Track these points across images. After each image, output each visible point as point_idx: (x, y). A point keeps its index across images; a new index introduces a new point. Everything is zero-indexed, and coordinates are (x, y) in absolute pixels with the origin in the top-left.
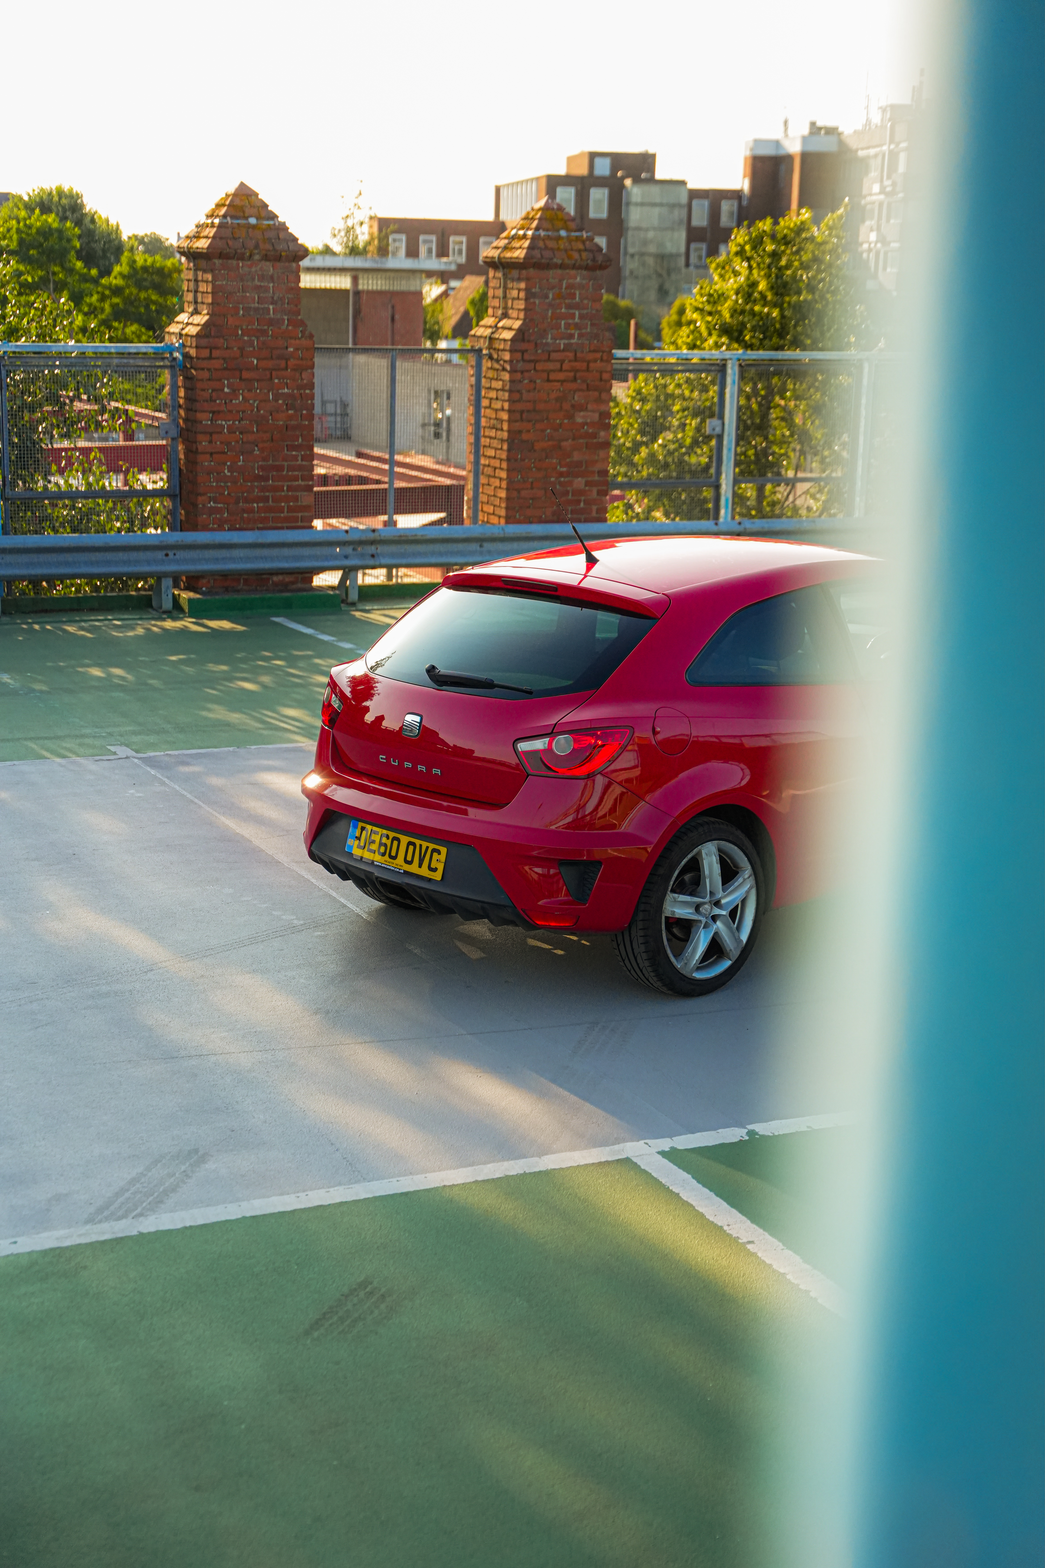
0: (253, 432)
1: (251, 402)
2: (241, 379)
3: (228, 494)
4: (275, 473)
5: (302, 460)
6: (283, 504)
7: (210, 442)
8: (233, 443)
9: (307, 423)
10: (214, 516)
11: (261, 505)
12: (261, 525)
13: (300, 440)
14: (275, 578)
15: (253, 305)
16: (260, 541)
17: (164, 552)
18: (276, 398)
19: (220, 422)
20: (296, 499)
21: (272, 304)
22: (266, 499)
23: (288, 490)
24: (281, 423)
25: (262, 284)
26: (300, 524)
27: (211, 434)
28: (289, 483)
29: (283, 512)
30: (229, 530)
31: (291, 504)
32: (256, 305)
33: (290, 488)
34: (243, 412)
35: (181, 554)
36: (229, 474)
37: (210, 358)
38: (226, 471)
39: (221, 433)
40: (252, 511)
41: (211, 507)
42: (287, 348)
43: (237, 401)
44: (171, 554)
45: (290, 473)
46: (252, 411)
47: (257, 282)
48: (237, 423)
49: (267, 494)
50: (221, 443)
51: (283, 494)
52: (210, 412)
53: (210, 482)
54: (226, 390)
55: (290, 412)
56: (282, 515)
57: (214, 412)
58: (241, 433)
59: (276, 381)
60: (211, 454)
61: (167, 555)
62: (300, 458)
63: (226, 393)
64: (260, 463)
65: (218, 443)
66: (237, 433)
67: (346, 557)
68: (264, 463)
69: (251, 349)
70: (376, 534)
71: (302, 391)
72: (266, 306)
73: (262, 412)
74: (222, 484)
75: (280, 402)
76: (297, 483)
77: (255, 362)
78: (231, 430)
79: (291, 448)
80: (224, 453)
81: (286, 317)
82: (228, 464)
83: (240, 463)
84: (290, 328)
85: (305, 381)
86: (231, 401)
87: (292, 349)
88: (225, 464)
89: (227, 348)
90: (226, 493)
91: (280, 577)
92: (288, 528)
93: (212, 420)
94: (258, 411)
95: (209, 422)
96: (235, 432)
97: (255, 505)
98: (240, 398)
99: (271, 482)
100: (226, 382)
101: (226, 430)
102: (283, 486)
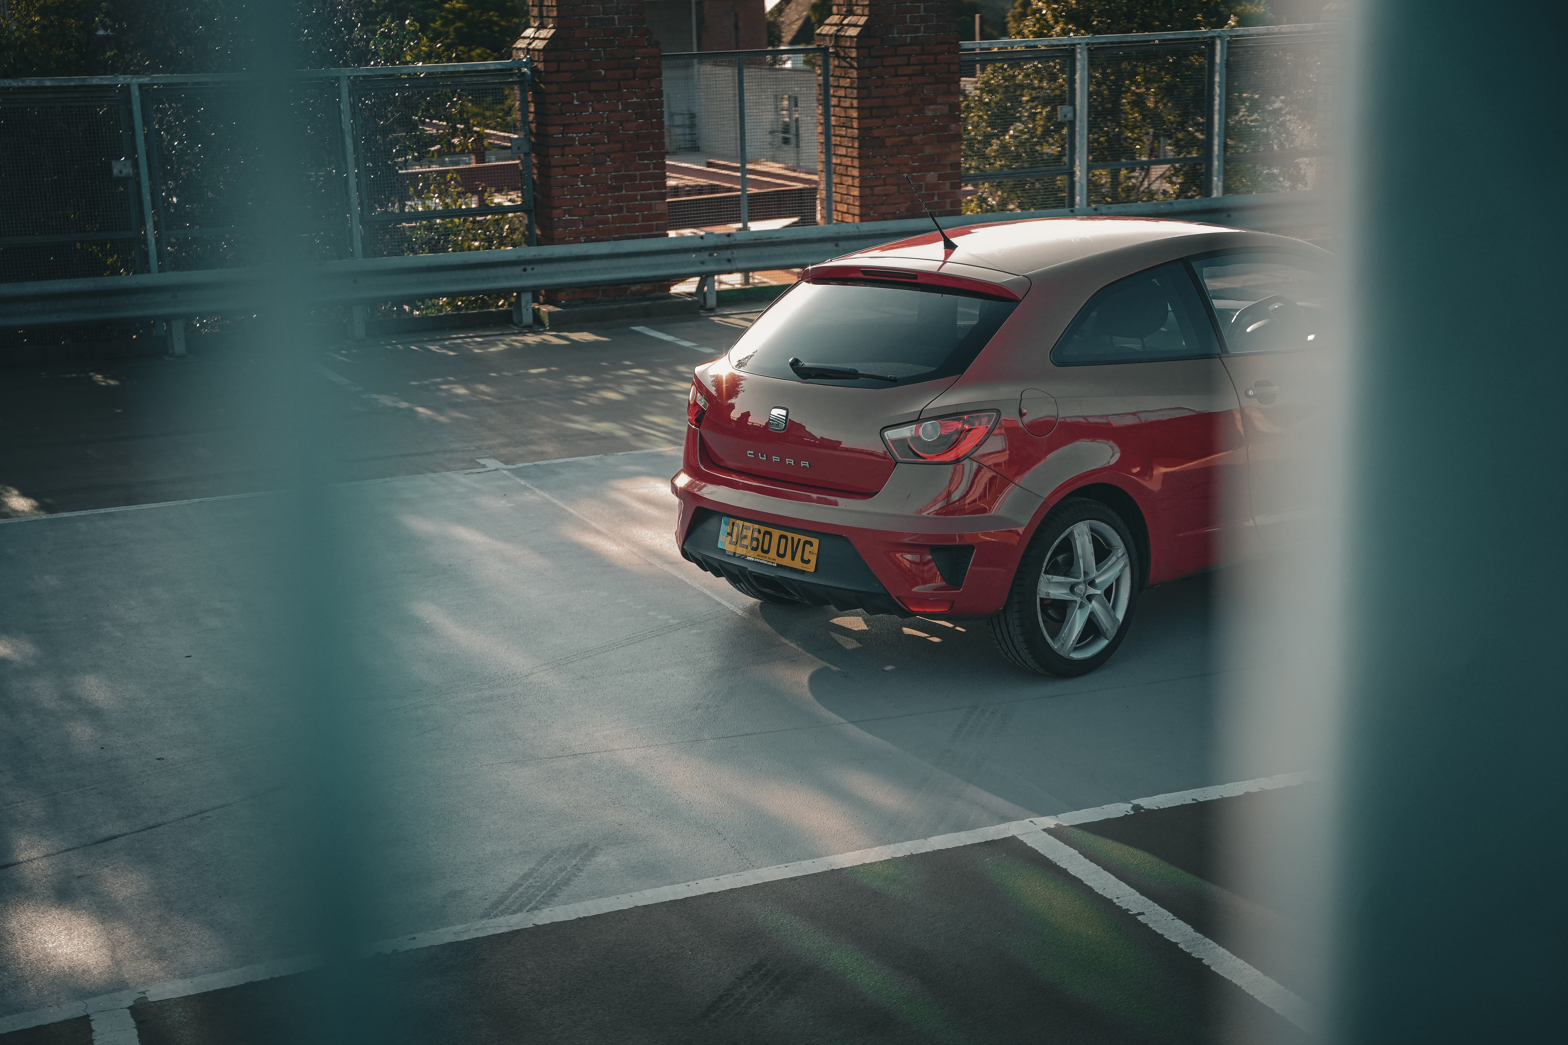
0: (605, 143)
1: (601, 113)
2: (589, 91)
3: (582, 206)
4: (627, 183)
5: (654, 168)
6: (637, 213)
7: (562, 155)
8: (585, 155)
9: (657, 132)
10: (569, 229)
11: (615, 215)
12: (616, 236)
13: (651, 148)
14: (633, 288)
15: (598, 16)
16: (617, 250)
17: (522, 267)
18: (626, 107)
19: (571, 135)
20: (650, 208)
21: (616, 14)
22: (620, 209)
23: (642, 200)
24: (632, 132)
26: (655, 232)
27: (563, 147)
28: (643, 192)
29: (638, 222)
30: (585, 242)
31: (645, 213)
32: (601, 16)
33: (643, 197)
34: (594, 123)
35: (539, 269)
36: (582, 186)
37: (558, 71)
38: (579, 183)
39: (572, 145)
40: (606, 222)
41: (567, 220)
42: (634, 57)
43: (587, 113)
44: (529, 268)
45: (643, 182)
46: (602, 122)
48: (588, 134)
49: (621, 204)
50: (573, 155)
51: (637, 203)
52: (561, 125)
53: (564, 195)
54: (576, 102)
55: (640, 121)
56: (637, 224)
57: (564, 125)
58: (592, 145)
59: (625, 91)
60: (564, 167)
61: (525, 270)
62: (651, 166)
63: (576, 105)
64: (613, 174)
65: (570, 156)
66: (589, 145)
67: (703, 263)
68: (616, 174)
69: (598, 60)
70: (732, 238)
71: (651, 100)
72: (611, 16)
73: (612, 122)
74: (576, 197)
75: (630, 111)
76: (650, 191)
77: (603, 72)
78: (583, 143)
79: (643, 157)
80: (576, 165)
81: (631, 27)
82: (581, 176)
83: (592, 175)
84: (636, 37)
85: (653, 90)
86: (581, 113)
87: (638, 58)
88: (578, 176)
89: (575, 60)
90: (580, 205)
91: (638, 287)
92: (644, 237)
93: (562, 134)
94: (608, 121)
95: (560, 136)
96: (587, 144)
97: (610, 216)
98: (591, 110)
99: (624, 192)
100: (575, 95)
101: (577, 143)
102: (637, 195)
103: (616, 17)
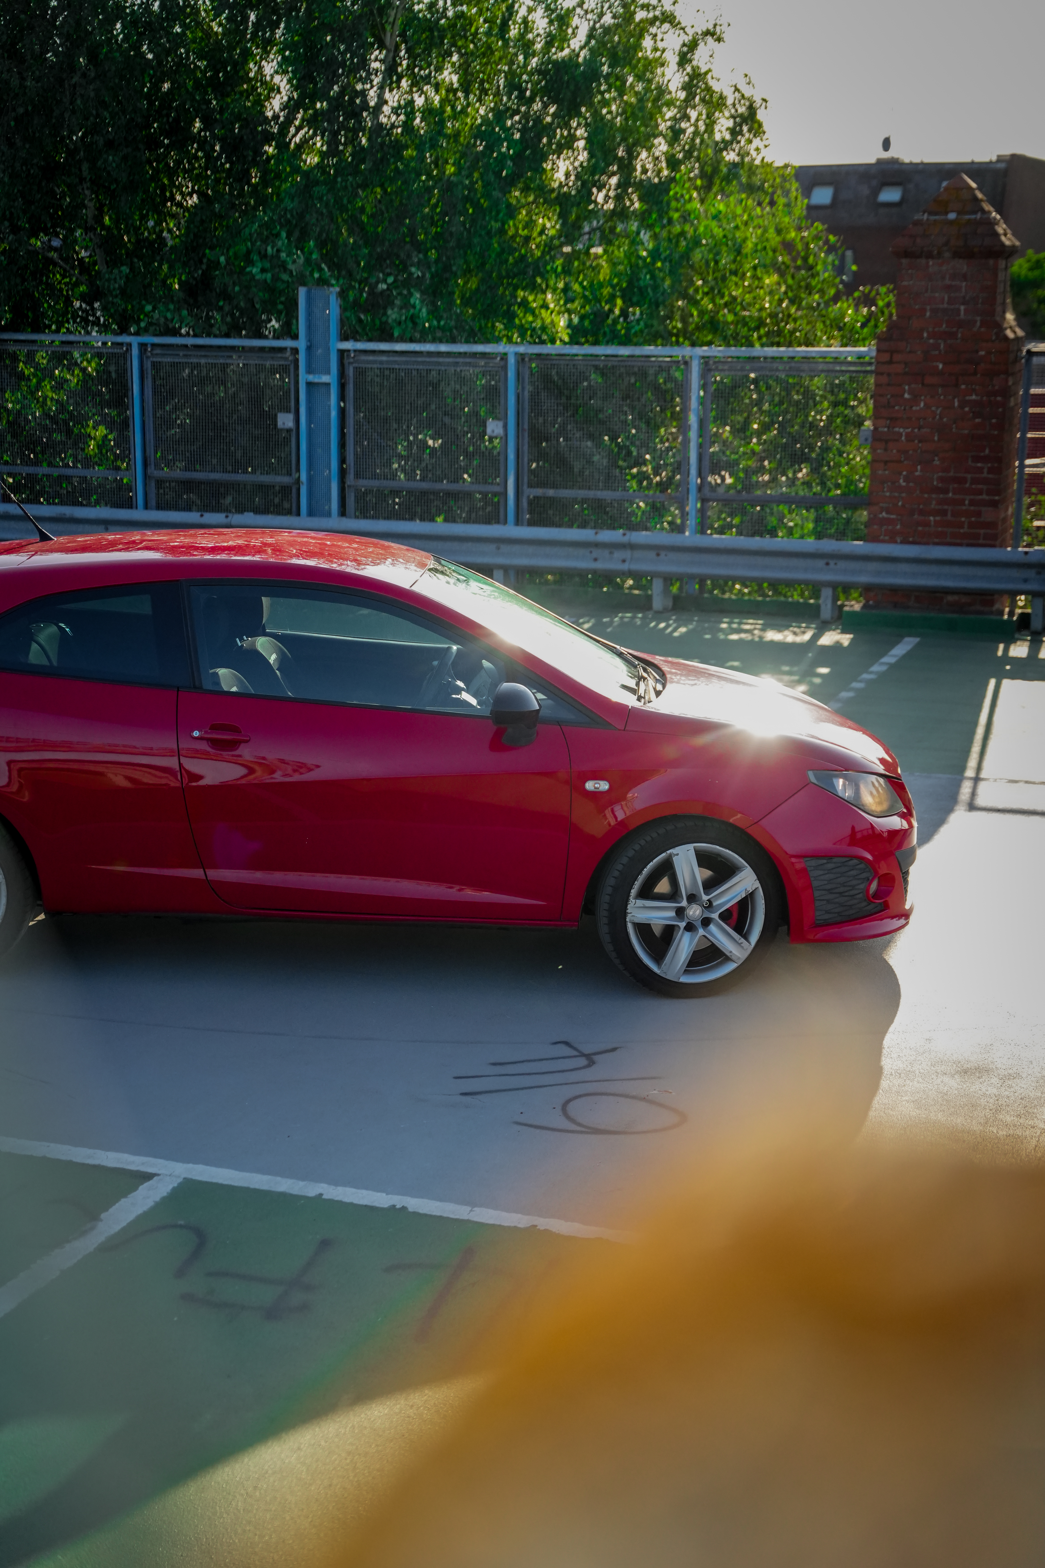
0: (934, 441)
1: (933, 408)
2: (923, 384)
3: (903, 506)
4: (956, 486)
5: (989, 473)
6: (963, 519)
7: (886, 450)
8: (911, 452)
9: (996, 433)
10: (885, 527)
11: (938, 518)
12: (937, 540)
13: (987, 451)
14: (950, 598)
15: (941, 306)
17: (825, 561)
18: (962, 405)
19: (897, 429)
20: (979, 514)
21: (963, 304)
22: (944, 513)
23: (970, 504)
24: (966, 432)
25: (954, 283)
26: (981, 541)
27: (887, 442)
28: (972, 497)
29: (963, 528)
30: (902, 542)
31: (973, 519)
32: (945, 306)
33: (972, 502)
34: (925, 419)
35: (842, 564)
36: (904, 484)
37: (891, 362)
38: (901, 481)
39: (897, 440)
40: (927, 524)
41: (882, 517)
42: (977, 352)
43: (918, 408)
44: (832, 562)
45: (974, 486)
46: (934, 418)
47: (947, 282)
48: (916, 430)
49: (946, 507)
50: (898, 451)
51: (964, 508)
52: (887, 418)
53: (883, 491)
54: (906, 396)
55: (977, 420)
56: (962, 531)
57: (891, 419)
58: (920, 441)
59: (963, 387)
60: (886, 462)
61: (827, 564)
62: (985, 470)
63: (906, 399)
64: (940, 474)
65: (895, 451)
66: (916, 441)
67: (1026, 581)
68: (944, 474)
69: (937, 352)
71: (992, 398)
72: (957, 306)
73: (945, 420)
74: (896, 494)
75: (967, 409)
76: (980, 497)
77: (941, 366)
78: (910, 439)
79: (977, 459)
80: (899, 462)
81: (978, 319)
82: (904, 473)
83: (917, 474)
84: (983, 330)
85: (997, 388)
86: (911, 407)
87: (982, 353)
88: (900, 473)
89: (910, 352)
90: (900, 504)
91: (956, 597)
92: (969, 545)
93: (888, 428)
94: (941, 418)
95: (886, 429)
96: (913, 441)
97: (932, 518)
98: (922, 404)
99: (950, 495)
100: (907, 387)
101: (903, 438)
102: (964, 500)
103: (962, 308)
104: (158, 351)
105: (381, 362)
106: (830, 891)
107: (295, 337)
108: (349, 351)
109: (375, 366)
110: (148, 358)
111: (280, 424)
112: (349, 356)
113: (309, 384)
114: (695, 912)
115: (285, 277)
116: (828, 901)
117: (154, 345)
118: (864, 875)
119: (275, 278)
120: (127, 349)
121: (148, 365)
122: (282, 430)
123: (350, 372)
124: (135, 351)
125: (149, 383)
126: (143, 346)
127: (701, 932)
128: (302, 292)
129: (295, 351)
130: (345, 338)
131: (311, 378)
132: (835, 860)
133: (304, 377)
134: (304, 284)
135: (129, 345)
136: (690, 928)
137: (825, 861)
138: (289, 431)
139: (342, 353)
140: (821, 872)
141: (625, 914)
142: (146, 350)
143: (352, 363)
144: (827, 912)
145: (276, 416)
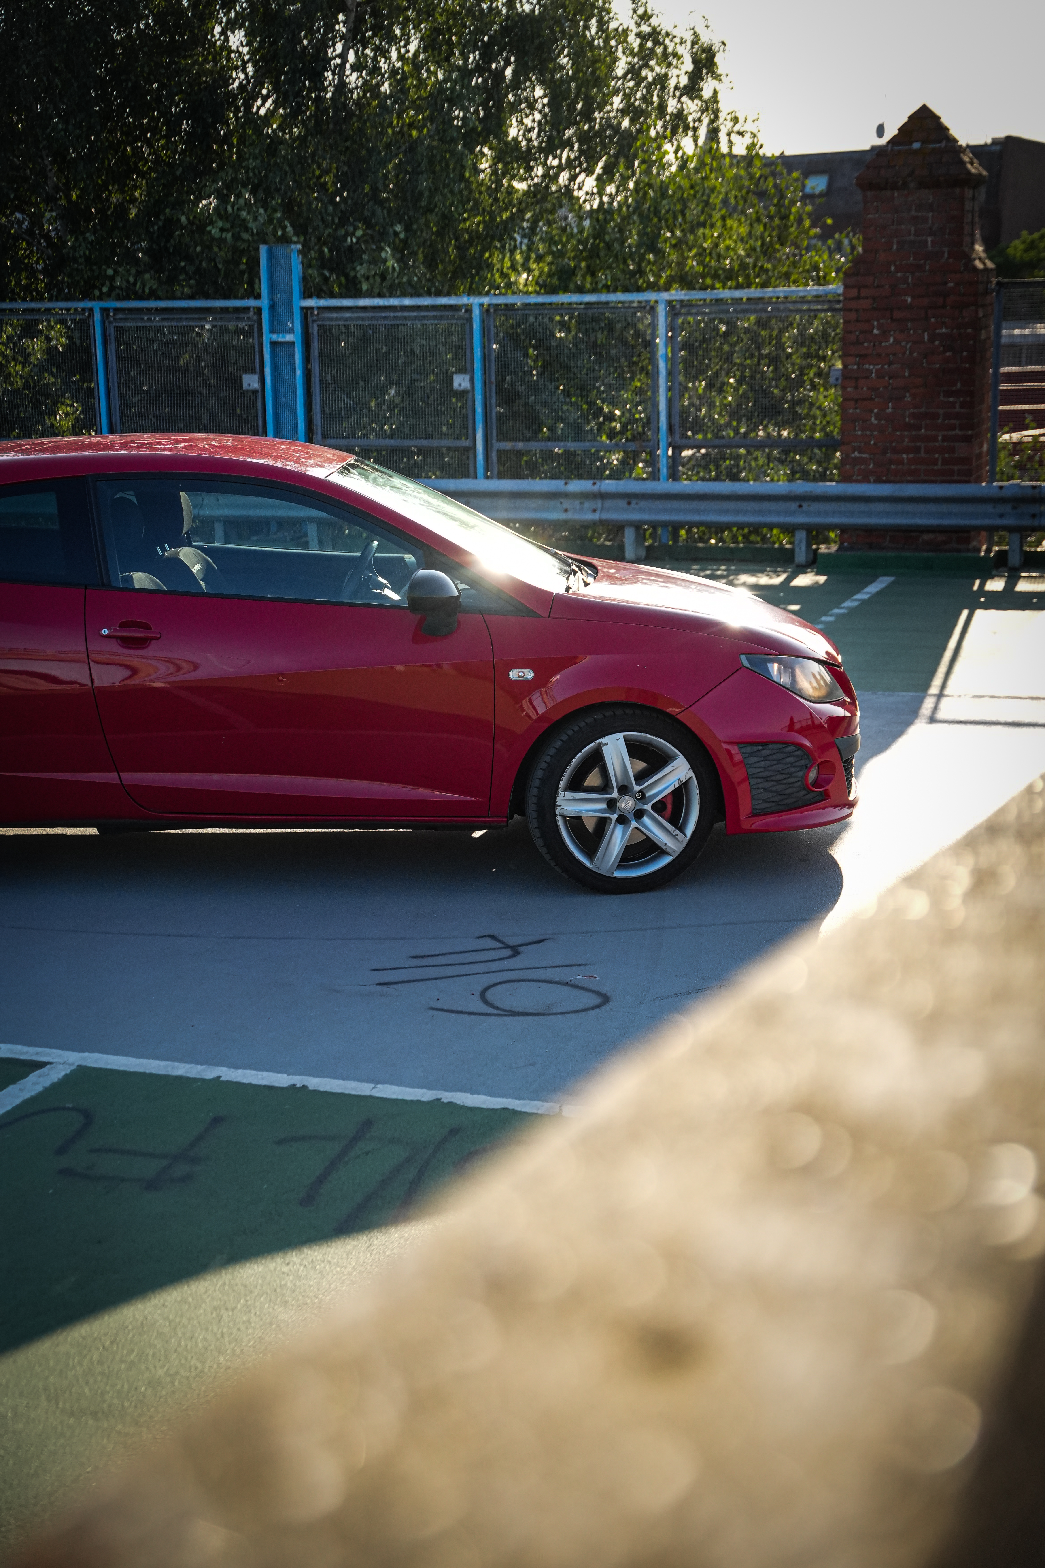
0: (904, 377)
1: (903, 344)
2: (892, 320)
3: (875, 444)
4: (928, 422)
5: (961, 407)
6: (936, 456)
7: (856, 388)
8: (881, 389)
9: (967, 366)
10: (858, 467)
11: (911, 456)
12: (909, 478)
13: (959, 385)
14: (925, 537)
15: (908, 238)
16: (897, 494)
17: (797, 504)
18: (932, 339)
19: (867, 366)
20: (952, 450)
21: (930, 235)
22: (917, 450)
23: (943, 440)
24: (937, 366)
25: (920, 214)
26: (955, 478)
27: (857, 379)
28: (945, 433)
29: (937, 465)
30: (875, 482)
31: (947, 455)
32: (912, 238)
34: (894, 354)
35: (815, 506)
36: (876, 422)
37: (858, 298)
38: (873, 419)
39: (867, 378)
40: (900, 462)
41: (855, 457)
42: (946, 283)
43: (887, 344)
44: (805, 504)
45: (946, 422)
46: (904, 353)
47: (914, 213)
48: (886, 367)
49: (919, 444)
50: (869, 389)
51: (937, 444)
52: (857, 356)
53: (855, 430)
54: (875, 332)
55: (948, 354)
56: (936, 467)
57: (861, 356)
58: (890, 378)
59: (933, 320)
60: (856, 401)
61: (800, 506)
62: (958, 405)
63: (876, 335)
64: (912, 411)
65: (865, 389)
66: (887, 378)
67: (1001, 516)
68: (916, 410)
69: (905, 286)
70: (1037, 491)
71: (963, 331)
72: (924, 238)
73: (915, 354)
74: (868, 433)
75: (937, 343)
76: (953, 433)
77: (909, 300)
78: (880, 376)
79: (948, 394)
80: (871, 399)
81: (946, 250)
82: (876, 411)
83: (889, 411)
84: (951, 260)
85: (966, 320)
86: (881, 343)
87: (951, 285)
88: (871, 411)
89: (878, 286)
90: (872, 442)
91: (931, 536)
92: (943, 482)
93: (858, 365)
94: (911, 353)
95: (855, 367)
96: (884, 377)
97: (905, 456)
98: (892, 340)
99: (923, 431)
100: (875, 323)
101: (873, 375)
102: (937, 436)
103: (929, 239)
104: (120, 316)
105: (346, 319)
106: (766, 779)
107: (258, 297)
108: (312, 308)
109: (341, 323)
110: (110, 322)
111: (245, 386)
112: (312, 313)
113: (274, 344)
114: (627, 804)
115: (245, 236)
116: (765, 789)
117: (116, 310)
118: (803, 762)
119: (236, 238)
120: (89, 315)
121: (111, 331)
122: (247, 391)
123: (315, 329)
124: (97, 316)
125: (112, 348)
126: (105, 311)
127: (634, 824)
128: (263, 249)
129: (259, 311)
130: (307, 294)
131: (275, 337)
132: (770, 746)
133: (267, 337)
134: (265, 242)
135: (91, 310)
136: (622, 820)
137: (760, 748)
138: (255, 392)
139: (306, 312)
140: (757, 759)
141: (554, 806)
142: (108, 315)
143: (316, 321)
144: (765, 801)
145: (241, 377)
